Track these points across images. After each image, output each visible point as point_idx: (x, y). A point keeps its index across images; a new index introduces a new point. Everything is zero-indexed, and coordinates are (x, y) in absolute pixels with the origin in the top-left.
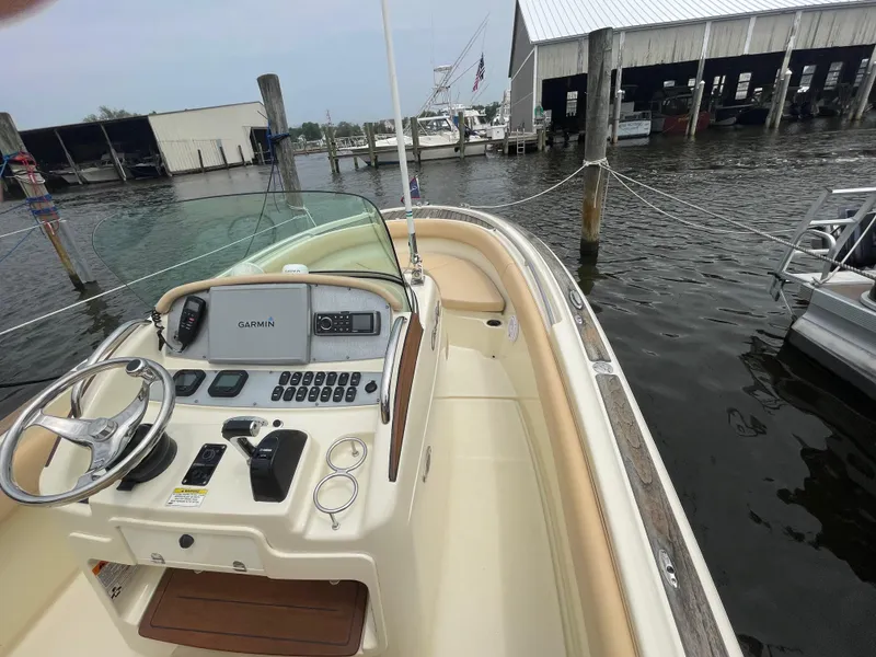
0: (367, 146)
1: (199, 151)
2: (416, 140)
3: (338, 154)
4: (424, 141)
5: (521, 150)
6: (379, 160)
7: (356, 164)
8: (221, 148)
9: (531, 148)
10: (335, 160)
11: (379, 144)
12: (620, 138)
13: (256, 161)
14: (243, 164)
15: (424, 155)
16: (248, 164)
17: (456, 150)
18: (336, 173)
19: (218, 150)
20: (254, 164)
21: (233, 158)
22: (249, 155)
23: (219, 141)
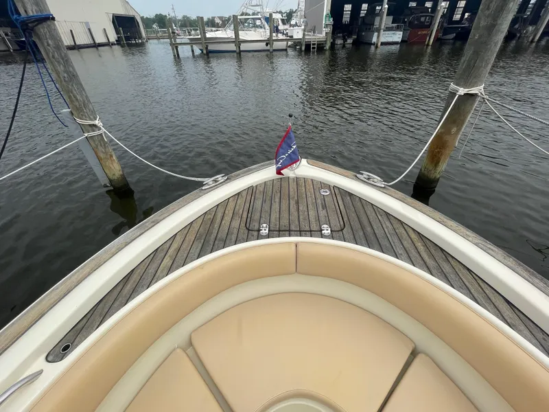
0: (200, 37)
1: (71, 31)
2: (237, 35)
3: (178, 41)
4: (243, 35)
5: (314, 48)
6: (209, 48)
7: (193, 51)
8: (89, 30)
9: (320, 47)
10: (175, 46)
11: (208, 35)
12: (383, 44)
13: (119, 42)
14: (109, 44)
15: (243, 47)
16: (113, 44)
17: (267, 45)
18: (177, 57)
19: (87, 31)
20: (118, 44)
21: (100, 39)
22: (113, 37)
23: (87, 24)
